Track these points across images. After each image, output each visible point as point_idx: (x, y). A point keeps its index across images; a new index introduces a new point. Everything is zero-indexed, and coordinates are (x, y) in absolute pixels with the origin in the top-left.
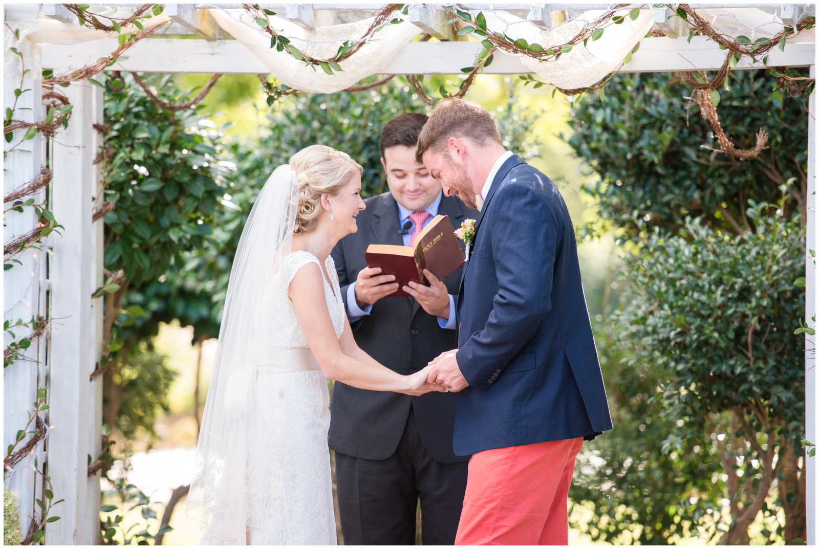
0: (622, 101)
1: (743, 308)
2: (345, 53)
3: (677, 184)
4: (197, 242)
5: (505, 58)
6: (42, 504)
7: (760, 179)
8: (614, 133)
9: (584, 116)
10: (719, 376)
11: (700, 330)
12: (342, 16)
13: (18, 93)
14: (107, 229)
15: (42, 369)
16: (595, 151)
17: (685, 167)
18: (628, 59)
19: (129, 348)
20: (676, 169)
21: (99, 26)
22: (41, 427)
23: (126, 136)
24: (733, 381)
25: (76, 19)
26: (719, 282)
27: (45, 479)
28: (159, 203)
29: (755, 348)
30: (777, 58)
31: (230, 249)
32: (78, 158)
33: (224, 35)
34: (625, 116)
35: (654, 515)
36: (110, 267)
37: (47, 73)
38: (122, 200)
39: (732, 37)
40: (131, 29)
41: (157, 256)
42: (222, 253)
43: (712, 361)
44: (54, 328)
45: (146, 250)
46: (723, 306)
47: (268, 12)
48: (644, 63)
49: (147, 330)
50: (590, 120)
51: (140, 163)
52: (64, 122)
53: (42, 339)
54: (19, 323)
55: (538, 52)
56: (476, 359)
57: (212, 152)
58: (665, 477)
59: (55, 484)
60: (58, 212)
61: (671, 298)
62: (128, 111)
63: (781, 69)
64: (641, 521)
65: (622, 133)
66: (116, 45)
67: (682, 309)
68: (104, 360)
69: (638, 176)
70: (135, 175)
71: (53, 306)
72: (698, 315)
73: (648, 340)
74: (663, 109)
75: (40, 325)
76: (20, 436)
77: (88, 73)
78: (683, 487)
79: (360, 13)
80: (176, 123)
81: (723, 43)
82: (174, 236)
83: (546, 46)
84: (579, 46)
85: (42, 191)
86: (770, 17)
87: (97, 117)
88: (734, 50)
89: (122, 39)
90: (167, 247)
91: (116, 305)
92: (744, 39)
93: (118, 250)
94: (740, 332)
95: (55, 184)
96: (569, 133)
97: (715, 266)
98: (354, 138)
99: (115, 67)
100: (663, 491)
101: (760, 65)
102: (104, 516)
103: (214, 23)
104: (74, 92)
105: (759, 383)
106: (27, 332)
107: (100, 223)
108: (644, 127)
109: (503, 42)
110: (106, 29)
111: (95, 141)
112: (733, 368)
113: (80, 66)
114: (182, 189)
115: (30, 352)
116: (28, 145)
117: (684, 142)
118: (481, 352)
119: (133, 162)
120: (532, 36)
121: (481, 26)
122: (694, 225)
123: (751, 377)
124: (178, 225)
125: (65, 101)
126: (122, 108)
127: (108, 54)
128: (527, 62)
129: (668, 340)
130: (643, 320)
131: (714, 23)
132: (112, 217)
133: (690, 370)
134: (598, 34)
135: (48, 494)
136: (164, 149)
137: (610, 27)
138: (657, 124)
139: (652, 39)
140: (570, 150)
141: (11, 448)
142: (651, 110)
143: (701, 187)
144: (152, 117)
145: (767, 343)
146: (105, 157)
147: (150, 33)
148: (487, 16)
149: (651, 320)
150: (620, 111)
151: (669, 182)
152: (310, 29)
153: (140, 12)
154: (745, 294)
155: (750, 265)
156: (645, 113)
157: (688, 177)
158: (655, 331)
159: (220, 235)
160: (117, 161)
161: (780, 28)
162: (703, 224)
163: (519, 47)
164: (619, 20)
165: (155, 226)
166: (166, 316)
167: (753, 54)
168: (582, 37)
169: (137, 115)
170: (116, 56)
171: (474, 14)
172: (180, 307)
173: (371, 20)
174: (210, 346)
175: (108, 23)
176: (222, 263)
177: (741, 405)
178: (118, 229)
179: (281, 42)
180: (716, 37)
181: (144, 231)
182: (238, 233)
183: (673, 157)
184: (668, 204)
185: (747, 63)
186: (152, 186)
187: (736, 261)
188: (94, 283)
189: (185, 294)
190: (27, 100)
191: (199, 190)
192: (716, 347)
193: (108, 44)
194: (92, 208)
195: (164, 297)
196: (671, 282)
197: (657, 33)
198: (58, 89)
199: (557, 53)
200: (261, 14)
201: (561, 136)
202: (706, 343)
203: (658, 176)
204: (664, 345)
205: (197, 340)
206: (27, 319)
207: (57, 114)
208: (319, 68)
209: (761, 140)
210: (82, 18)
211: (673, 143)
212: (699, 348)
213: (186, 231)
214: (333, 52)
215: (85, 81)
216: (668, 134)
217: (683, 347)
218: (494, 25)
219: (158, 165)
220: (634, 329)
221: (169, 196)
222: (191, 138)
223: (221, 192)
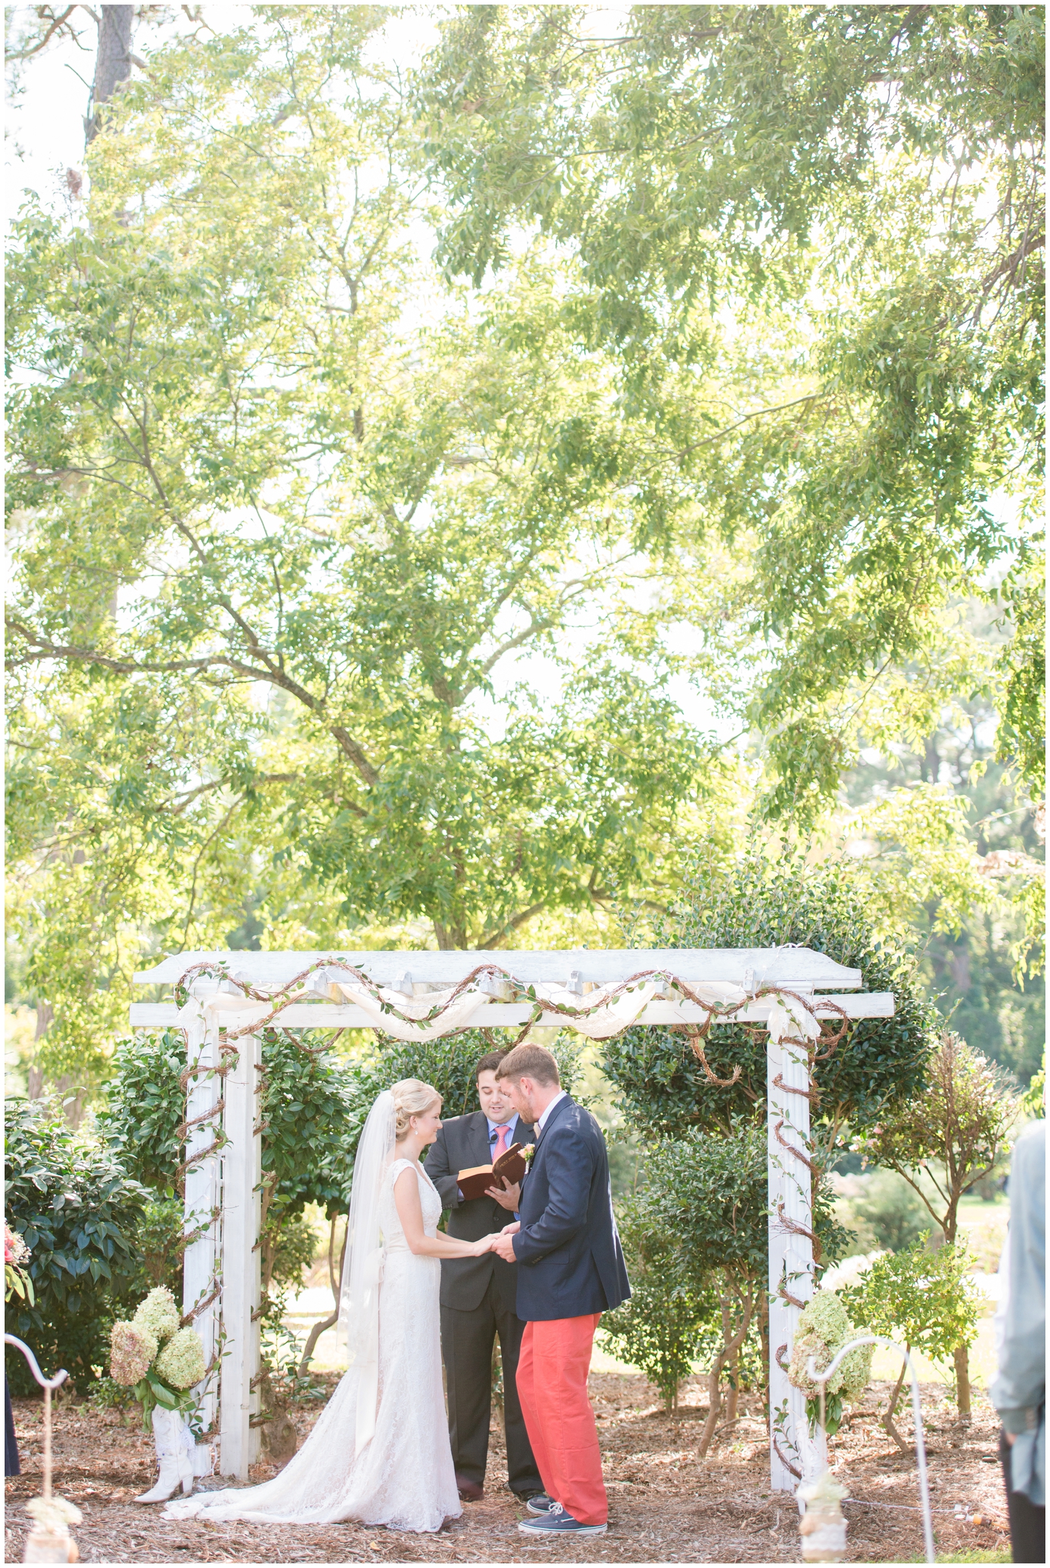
0: (640, 1039)
1: (728, 1192)
2: (434, 1014)
3: (681, 1100)
4: (330, 1147)
5: (549, 1017)
6: (219, 1343)
7: (741, 1095)
8: (636, 1062)
9: (614, 1051)
10: (712, 1243)
11: (698, 1209)
12: (433, 988)
13: (202, 1046)
14: (264, 1139)
15: (218, 1244)
16: (622, 1075)
17: (687, 1087)
18: (639, 1016)
19: (282, 1219)
20: (680, 1089)
21: (259, 998)
22: (217, 1286)
23: (278, 1069)
24: (720, 1246)
25: (243, 994)
26: (711, 1173)
27: (221, 1325)
28: (302, 1120)
29: (738, 1222)
30: (742, 1016)
31: (353, 1149)
32: (243, 1091)
33: (347, 1001)
34: (643, 1051)
35: (671, 1343)
36: (265, 1168)
37: (222, 1029)
38: (275, 1118)
39: (710, 1002)
40: (282, 998)
41: (300, 1159)
42: (349, 1152)
43: (707, 1232)
44: (226, 1214)
45: (292, 1154)
46: (715, 1192)
47: (379, 986)
48: (649, 1020)
49: (295, 1208)
50: (617, 1052)
51: (288, 1091)
52: (234, 1066)
53: (218, 1223)
54: (202, 1212)
55: (573, 1013)
56: (526, 1247)
57: (340, 1082)
58: (679, 1315)
59: (228, 1329)
60: (229, 1132)
61: (677, 1185)
62: (279, 1053)
63: (748, 1024)
64: (663, 1348)
65: (641, 1063)
66: (271, 1010)
67: (685, 1193)
68: (262, 1236)
69: (653, 1094)
70: (284, 1100)
71: (225, 1199)
72: (696, 1198)
73: (660, 1217)
74: (670, 1046)
75: (216, 1213)
76: (203, 1293)
77: (250, 1030)
78: (693, 1321)
79: (448, 985)
80: (314, 1061)
81: (704, 1007)
82: (312, 1144)
83: (579, 1009)
84: (603, 1008)
85: (218, 1116)
86: (736, 988)
87: (257, 1060)
88: (712, 1011)
89: (275, 1005)
90: (307, 1151)
91: (270, 1194)
92: (719, 1004)
93: (272, 1156)
94: (727, 1210)
95: (226, 1111)
96: (602, 1062)
97: (708, 1162)
98: (444, 1067)
99: (270, 1025)
100: (678, 1325)
101: (732, 1021)
102: (263, 1350)
103: (341, 993)
104: (241, 1044)
105: (741, 1248)
106: (207, 1218)
107: (259, 1136)
108: (657, 1058)
109: (548, 1006)
110: (264, 1000)
111: (256, 1076)
112: (721, 1237)
113: (245, 1024)
114: (318, 1109)
115: (209, 1233)
116: (209, 1083)
117: (686, 1070)
118: (530, 1243)
119: (283, 1090)
120: (570, 1001)
121: (532, 995)
122: (693, 1131)
123: (735, 1243)
124: (315, 1136)
125: (234, 1050)
126: (275, 1051)
127: (265, 1016)
128: (567, 1020)
129: (675, 1216)
130: (658, 1201)
131: (697, 993)
132: (268, 1131)
133: (692, 1239)
134: (616, 1000)
135: (223, 1335)
136: (305, 1081)
137: (625, 996)
138: (666, 1056)
139: (656, 1002)
140: (602, 1074)
141: (197, 1302)
142: (662, 1046)
143: (699, 1102)
144: (295, 1057)
145: (747, 1218)
146: (263, 1087)
147: (297, 1001)
148: (536, 987)
149: (663, 1202)
150: (639, 1047)
151: (676, 1099)
152: (410, 997)
153: (288, 988)
154: (730, 1182)
155: (733, 1160)
156: (657, 1048)
157: (689, 1095)
158: (665, 1210)
159: (346, 1140)
160: (272, 1090)
161: (744, 996)
162: (699, 1130)
163: (560, 1009)
164: (631, 990)
165: (298, 1136)
166: (307, 1197)
167: (727, 1013)
168: (604, 1002)
169: (286, 1056)
170: (271, 1017)
171: (527, 986)
172: (318, 1190)
173: (453, 990)
174: (341, 1220)
175: (265, 996)
176: (348, 1159)
177: (729, 1264)
178: (272, 1139)
179: (388, 1008)
180: (699, 1002)
181: (290, 1141)
182: (358, 1138)
183: (678, 1080)
184: (675, 1115)
185: (722, 1020)
186: (296, 1108)
187: (723, 1159)
188: (255, 1180)
189: (321, 1180)
190: (208, 1051)
191: (330, 1110)
192: (710, 1222)
193: (266, 1009)
194: (253, 1125)
195: (307, 1183)
196: (678, 1173)
197: (659, 998)
198: (230, 1042)
199: (587, 1013)
200: (374, 987)
201: (596, 1065)
202: (703, 1218)
203: (668, 1094)
204: (672, 1221)
205: (329, 1216)
206: (207, 1209)
207: (229, 1060)
208: (415, 1025)
209: (737, 1071)
210: (247, 991)
211: (678, 1070)
212: (697, 1222)
213: (323, 1140)
214: (426, 1014)
215: (249, 1036)
216: (674, 1064)
217: (686, 1222)
218: (541, 995)
219: (300, 1092)
220: (651, 1208)
221: (309, 1115)
222: (324, 1072)
223: (347, 1111)
